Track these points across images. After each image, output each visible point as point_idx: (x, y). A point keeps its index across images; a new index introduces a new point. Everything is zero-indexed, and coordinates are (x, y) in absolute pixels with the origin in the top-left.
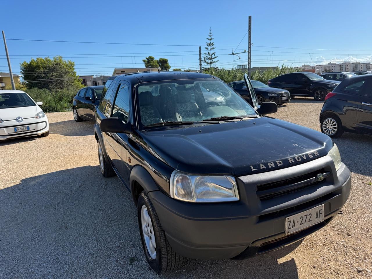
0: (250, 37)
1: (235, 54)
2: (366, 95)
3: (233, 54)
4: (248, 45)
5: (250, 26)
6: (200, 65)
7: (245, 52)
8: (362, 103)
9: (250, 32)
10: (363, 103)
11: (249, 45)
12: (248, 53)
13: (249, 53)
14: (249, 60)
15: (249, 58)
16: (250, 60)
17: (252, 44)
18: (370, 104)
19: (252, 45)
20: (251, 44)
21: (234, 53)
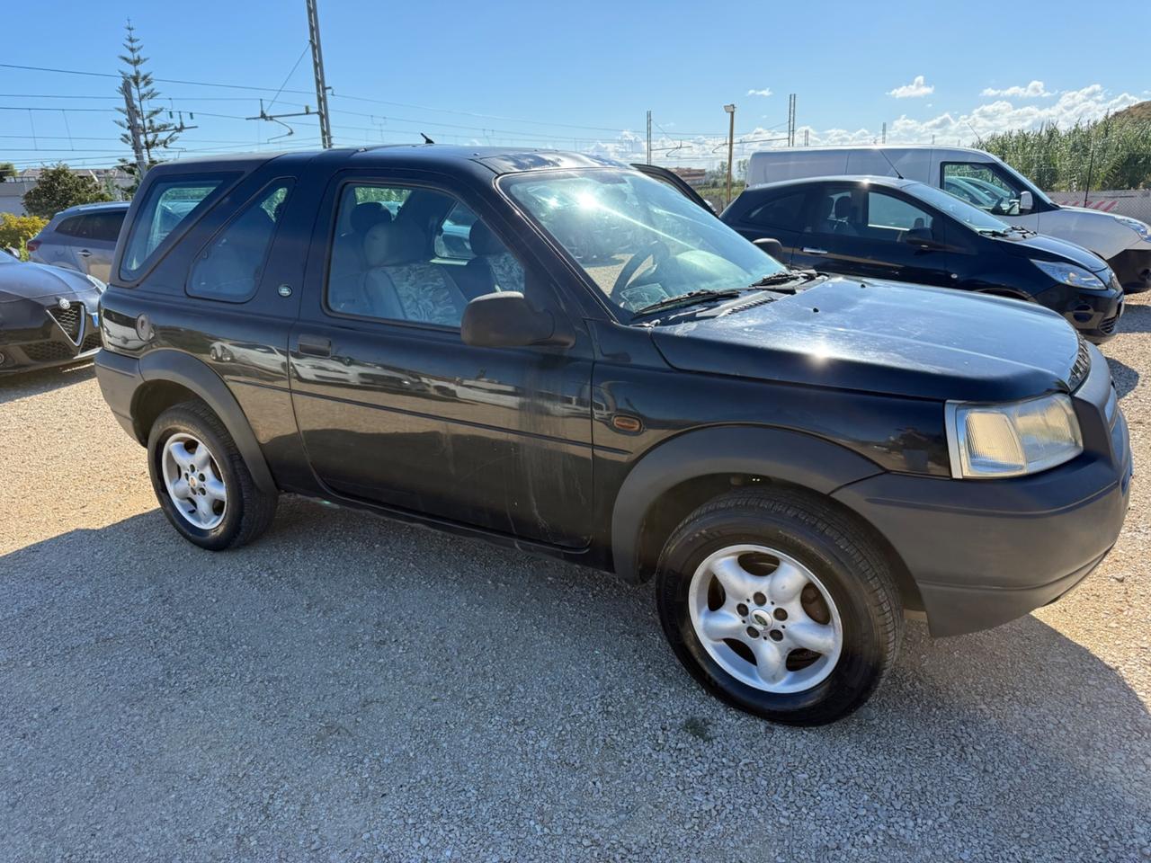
0: (318, 65)
1: (271, 118)
2: (808, 230)
3: (263, 116)
4: (315, 91)
5: (314, 29)
7: (307, 113)
8: (802, 249)
9: (316, 47)
10: (807, 250)
11: (318, 90)
12: (318, 117)
13: (324, 117)
14: (324, 141)
15: (324, 133)
16: (329, 139)
17: (330, 88)
18: (823, 249)
19: (328, 92)
20: (324, 89)
21: (268, 115)
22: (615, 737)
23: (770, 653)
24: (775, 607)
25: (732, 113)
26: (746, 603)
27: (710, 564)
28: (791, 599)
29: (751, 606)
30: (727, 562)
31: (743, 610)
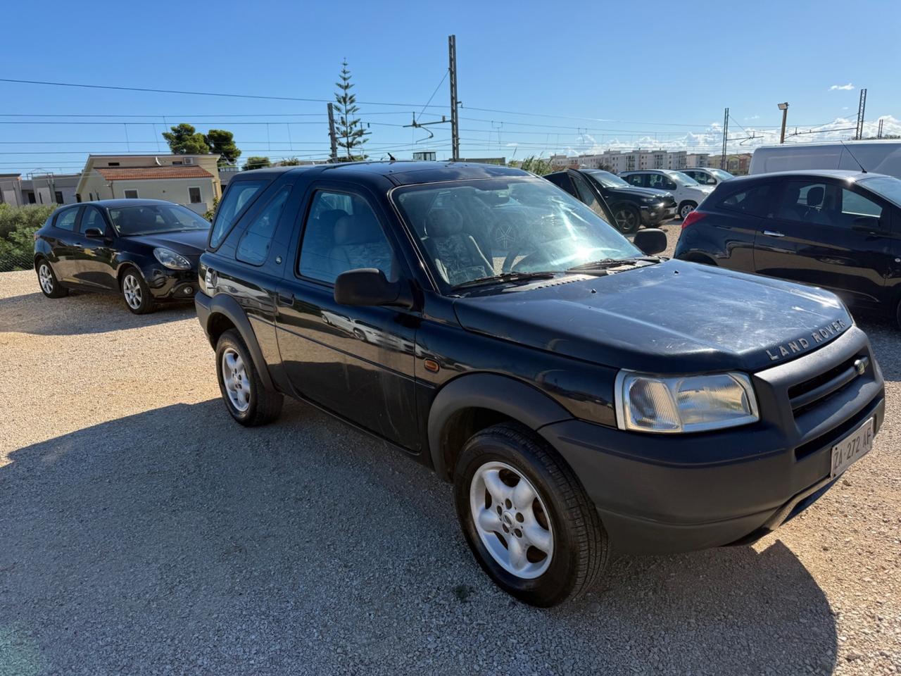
0: (453, 86)
1: (420, 126)
2: (771, 216)
3: (415, 125)
4: (450, 105)
5: (452, 60)
6: (334, 149)
7: (444, 121)
8: (763, 232)
9: (453, 73)
10: (766, 233)
11: (452, 104)
12: (450, 124)
13: (454, 123)
14: (454, 142)
15: (454, 136)
16: (457, 140)
17: (460, 102)
18: (781, 233)
19: (459, 105)
20: (457, 103)
21: (418, 123)
22: (403, 588)
23: (516, 545)
24: (517, 511)
25: (785, 110)
26: (501, 505)
27: (481, 473)
28: (525, 506)
29: (504, 508)
30: (492, 473)
31: (500, 510)
